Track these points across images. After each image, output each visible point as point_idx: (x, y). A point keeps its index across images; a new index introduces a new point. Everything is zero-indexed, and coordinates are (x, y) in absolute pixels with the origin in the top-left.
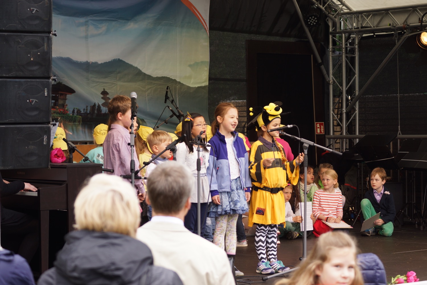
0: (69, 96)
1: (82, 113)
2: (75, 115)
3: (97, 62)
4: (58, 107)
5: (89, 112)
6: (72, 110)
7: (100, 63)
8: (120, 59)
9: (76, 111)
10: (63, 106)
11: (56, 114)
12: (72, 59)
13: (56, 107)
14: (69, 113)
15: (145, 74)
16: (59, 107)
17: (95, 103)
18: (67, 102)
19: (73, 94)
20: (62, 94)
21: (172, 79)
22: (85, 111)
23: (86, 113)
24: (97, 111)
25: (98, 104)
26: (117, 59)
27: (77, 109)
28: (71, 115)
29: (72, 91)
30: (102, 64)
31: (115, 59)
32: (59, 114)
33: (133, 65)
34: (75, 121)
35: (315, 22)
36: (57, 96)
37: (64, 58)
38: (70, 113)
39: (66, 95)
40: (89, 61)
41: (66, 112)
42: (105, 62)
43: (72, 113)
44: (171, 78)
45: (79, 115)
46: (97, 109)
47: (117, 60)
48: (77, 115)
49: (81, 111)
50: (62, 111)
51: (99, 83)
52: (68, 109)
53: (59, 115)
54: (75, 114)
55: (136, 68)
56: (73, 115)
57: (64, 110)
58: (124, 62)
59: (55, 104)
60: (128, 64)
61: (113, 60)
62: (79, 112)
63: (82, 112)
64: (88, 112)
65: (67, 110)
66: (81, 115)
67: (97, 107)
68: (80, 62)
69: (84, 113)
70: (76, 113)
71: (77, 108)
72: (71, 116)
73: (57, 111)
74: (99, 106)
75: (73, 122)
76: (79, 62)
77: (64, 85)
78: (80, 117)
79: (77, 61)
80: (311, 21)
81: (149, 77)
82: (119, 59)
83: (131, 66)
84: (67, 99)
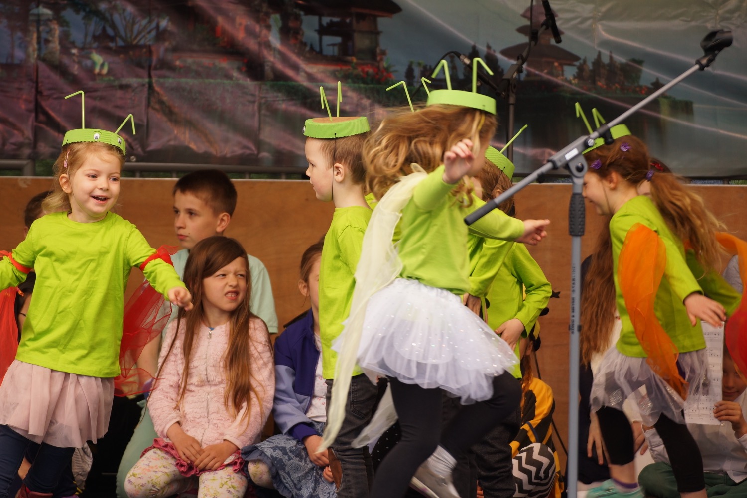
4: (354, 60)
6: (403, 69)
10: (373, 54)
16: (358, 59)
19: (396, 17)
27: (419, 64)
36: (348, 21)
57: (378, 68)
59: (346, 50)
84: (382, 32)
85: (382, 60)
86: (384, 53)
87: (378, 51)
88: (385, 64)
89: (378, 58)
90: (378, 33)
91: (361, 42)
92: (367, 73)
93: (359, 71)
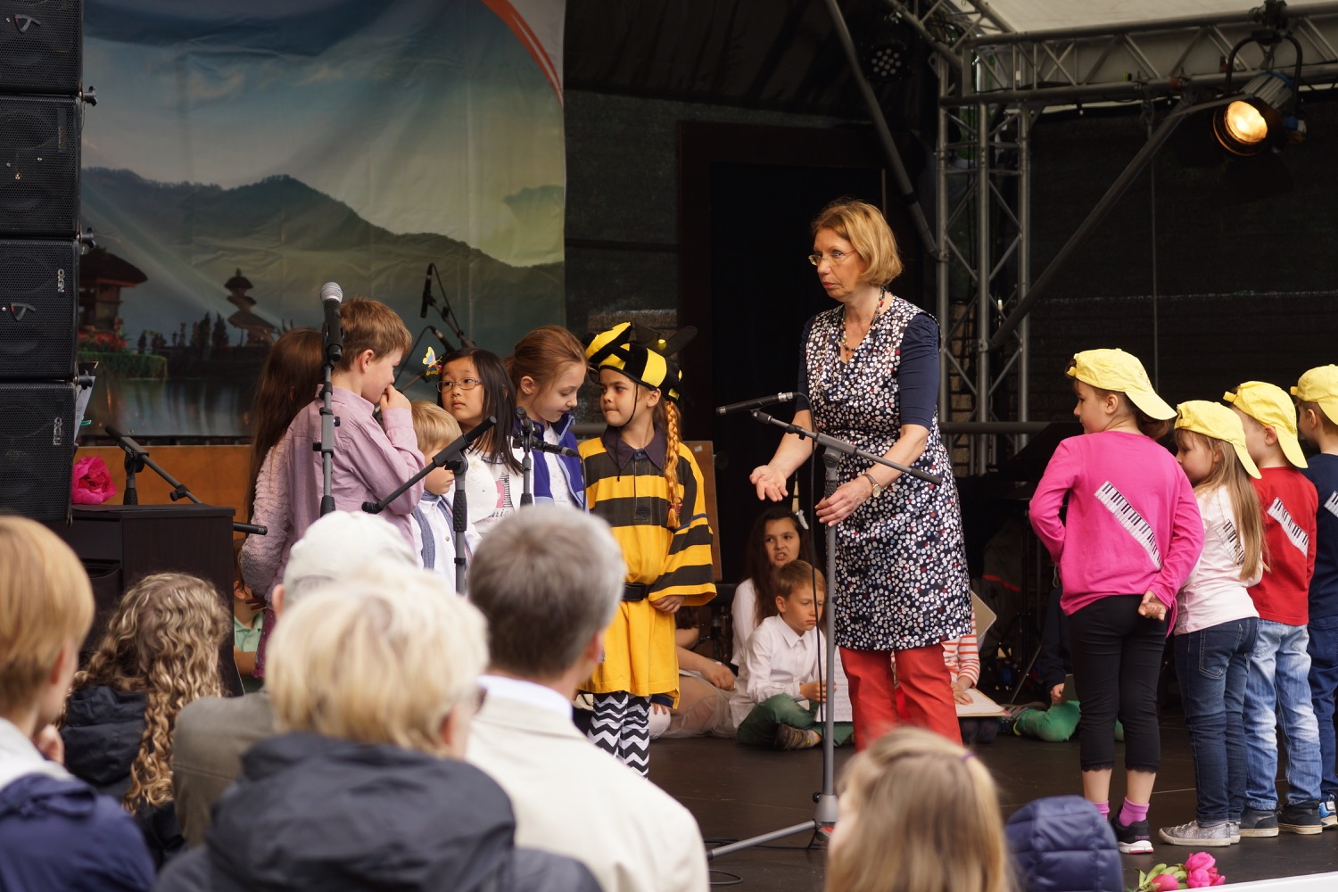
0: (128, 293)
1: (169, 348)
2: (147, 353)
3: (218, 184)
4: (93, 329)
5: (191, 343)
6: (136, 338)
7: (226, 187)
8: (292, 176)
9: (149, 341)
10: (111, 323)
11: (89, 350)
12: (138, 177)
13: (88, 327)
14: (128, 345)
15: (367, 225)
16: (97, 328)
17: (207, 315)
18: (123, 312)
19: (140, 287)
20: (105, 288)
21: (453, 242)
22: (178, 340)
23: (181, 346)
24: (213, 340)
25: (219, 316)
26: (279, 177)
27: (152, 333)
28: (136, 352)
29: (135, 276)
30: (232, 191)
31: (274, 177)
32: (98, 351)
33: (332, 196)
34: (146, 373)
35: (893, 66)
36: (92, 291)
37: (114, 171)
38: (131, 347)
39: (119, 287)
40: (192, 183)
41: (119, 342)
42: (244, 184)
43: (136, 346)
44: (450, 237)
45: (161, 354)
46: (214, 334)
47: (281, 179)
48: (153, 353)
49: (164, 342)
50: (106, 339)
51: (220, 252)
52: (125, 335)
53: (96, 353)
54: (148, 350)
55: (342, 206)
56: (141, 352)
57: (114, 337)
58: (303, 187)
59: (86, 319)
60: (314, 192)
61: (269, 179)
62: (158, 342)
63: (170, 343)
64: (187, 344)
65: (122, 338)
66: (163, 354)
67: (212, 327)
68: (165, 184)
69: (173, 348)
70: (151, 348)
71: (154, 330)
72: (134, 356)
73: (92, 340)
74: (220, 325)
75: (141, 376)
76: (159, 184)
77: (114, 259)
78: (164, 359)
79: (154, 183)
80: (881, 64)
81: (382, 235)
82: (286, 178)
83: (325, 199)
84: (122, 302)
85: (118, 328)
86: (121, 322)
87: (116, 320)
88: (120, 333)
89: (116, 327)
90: (118, 303)
91: (102, 311)
92: (103, 341)
93: (95, 339)
